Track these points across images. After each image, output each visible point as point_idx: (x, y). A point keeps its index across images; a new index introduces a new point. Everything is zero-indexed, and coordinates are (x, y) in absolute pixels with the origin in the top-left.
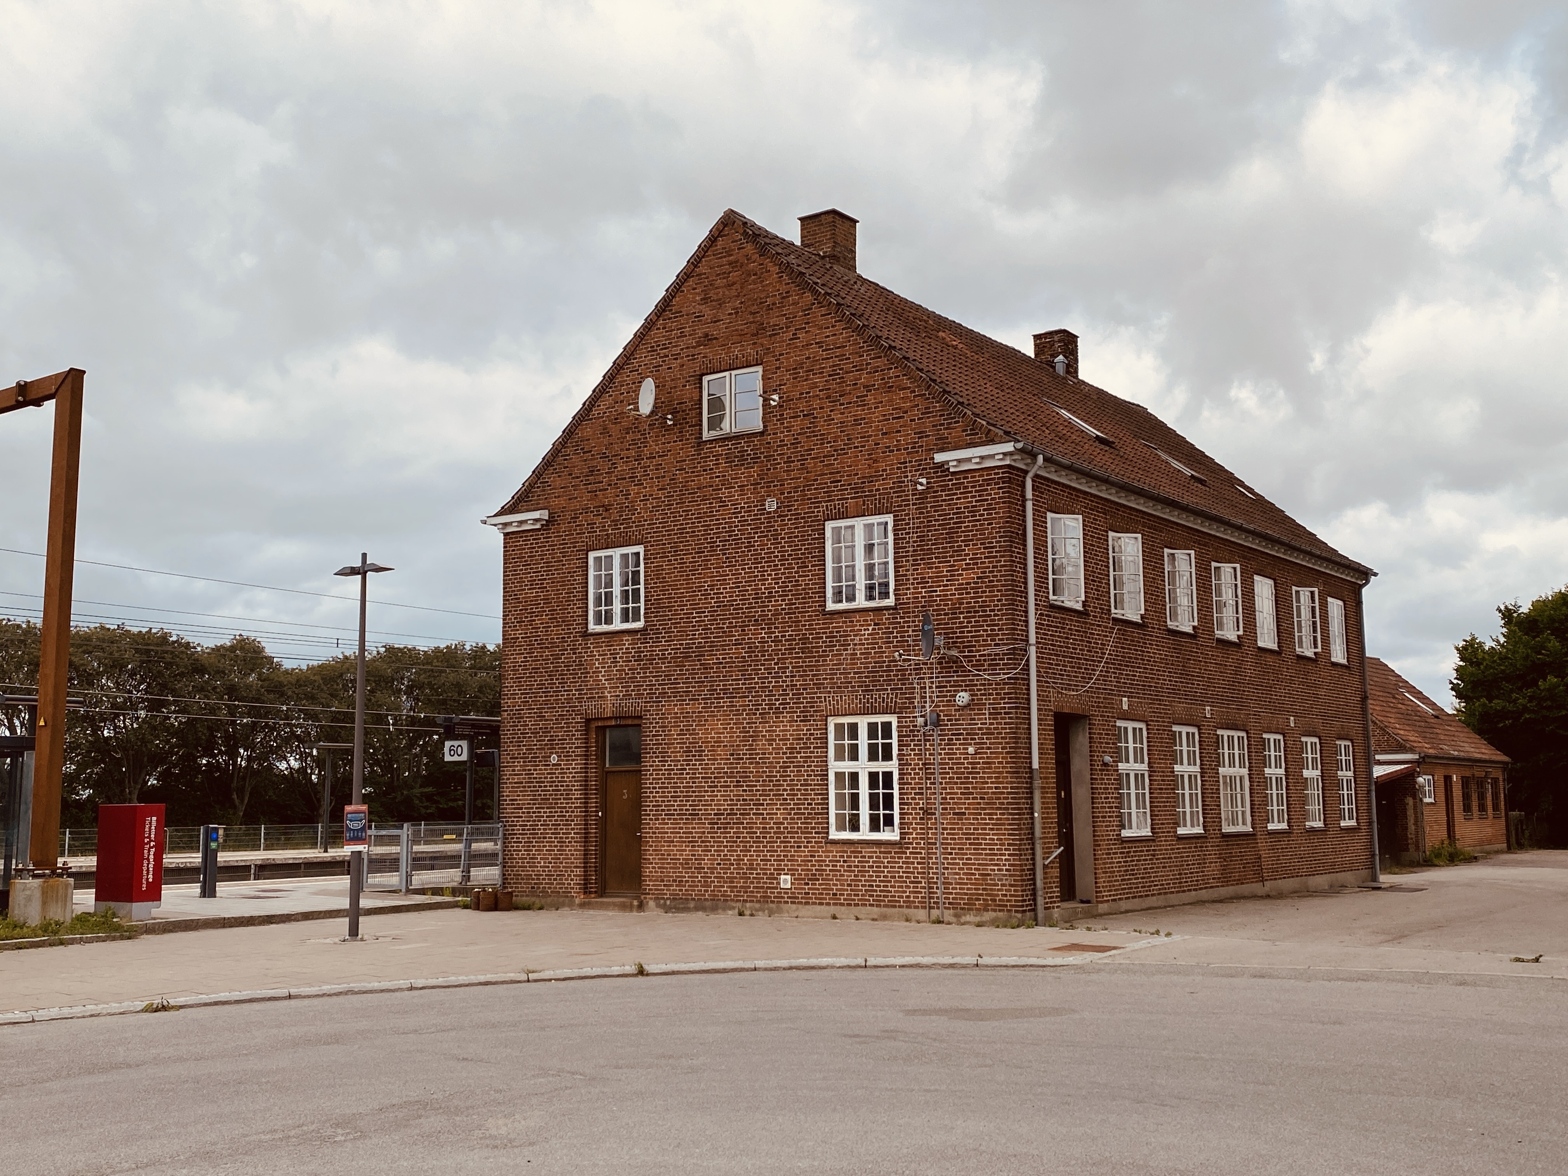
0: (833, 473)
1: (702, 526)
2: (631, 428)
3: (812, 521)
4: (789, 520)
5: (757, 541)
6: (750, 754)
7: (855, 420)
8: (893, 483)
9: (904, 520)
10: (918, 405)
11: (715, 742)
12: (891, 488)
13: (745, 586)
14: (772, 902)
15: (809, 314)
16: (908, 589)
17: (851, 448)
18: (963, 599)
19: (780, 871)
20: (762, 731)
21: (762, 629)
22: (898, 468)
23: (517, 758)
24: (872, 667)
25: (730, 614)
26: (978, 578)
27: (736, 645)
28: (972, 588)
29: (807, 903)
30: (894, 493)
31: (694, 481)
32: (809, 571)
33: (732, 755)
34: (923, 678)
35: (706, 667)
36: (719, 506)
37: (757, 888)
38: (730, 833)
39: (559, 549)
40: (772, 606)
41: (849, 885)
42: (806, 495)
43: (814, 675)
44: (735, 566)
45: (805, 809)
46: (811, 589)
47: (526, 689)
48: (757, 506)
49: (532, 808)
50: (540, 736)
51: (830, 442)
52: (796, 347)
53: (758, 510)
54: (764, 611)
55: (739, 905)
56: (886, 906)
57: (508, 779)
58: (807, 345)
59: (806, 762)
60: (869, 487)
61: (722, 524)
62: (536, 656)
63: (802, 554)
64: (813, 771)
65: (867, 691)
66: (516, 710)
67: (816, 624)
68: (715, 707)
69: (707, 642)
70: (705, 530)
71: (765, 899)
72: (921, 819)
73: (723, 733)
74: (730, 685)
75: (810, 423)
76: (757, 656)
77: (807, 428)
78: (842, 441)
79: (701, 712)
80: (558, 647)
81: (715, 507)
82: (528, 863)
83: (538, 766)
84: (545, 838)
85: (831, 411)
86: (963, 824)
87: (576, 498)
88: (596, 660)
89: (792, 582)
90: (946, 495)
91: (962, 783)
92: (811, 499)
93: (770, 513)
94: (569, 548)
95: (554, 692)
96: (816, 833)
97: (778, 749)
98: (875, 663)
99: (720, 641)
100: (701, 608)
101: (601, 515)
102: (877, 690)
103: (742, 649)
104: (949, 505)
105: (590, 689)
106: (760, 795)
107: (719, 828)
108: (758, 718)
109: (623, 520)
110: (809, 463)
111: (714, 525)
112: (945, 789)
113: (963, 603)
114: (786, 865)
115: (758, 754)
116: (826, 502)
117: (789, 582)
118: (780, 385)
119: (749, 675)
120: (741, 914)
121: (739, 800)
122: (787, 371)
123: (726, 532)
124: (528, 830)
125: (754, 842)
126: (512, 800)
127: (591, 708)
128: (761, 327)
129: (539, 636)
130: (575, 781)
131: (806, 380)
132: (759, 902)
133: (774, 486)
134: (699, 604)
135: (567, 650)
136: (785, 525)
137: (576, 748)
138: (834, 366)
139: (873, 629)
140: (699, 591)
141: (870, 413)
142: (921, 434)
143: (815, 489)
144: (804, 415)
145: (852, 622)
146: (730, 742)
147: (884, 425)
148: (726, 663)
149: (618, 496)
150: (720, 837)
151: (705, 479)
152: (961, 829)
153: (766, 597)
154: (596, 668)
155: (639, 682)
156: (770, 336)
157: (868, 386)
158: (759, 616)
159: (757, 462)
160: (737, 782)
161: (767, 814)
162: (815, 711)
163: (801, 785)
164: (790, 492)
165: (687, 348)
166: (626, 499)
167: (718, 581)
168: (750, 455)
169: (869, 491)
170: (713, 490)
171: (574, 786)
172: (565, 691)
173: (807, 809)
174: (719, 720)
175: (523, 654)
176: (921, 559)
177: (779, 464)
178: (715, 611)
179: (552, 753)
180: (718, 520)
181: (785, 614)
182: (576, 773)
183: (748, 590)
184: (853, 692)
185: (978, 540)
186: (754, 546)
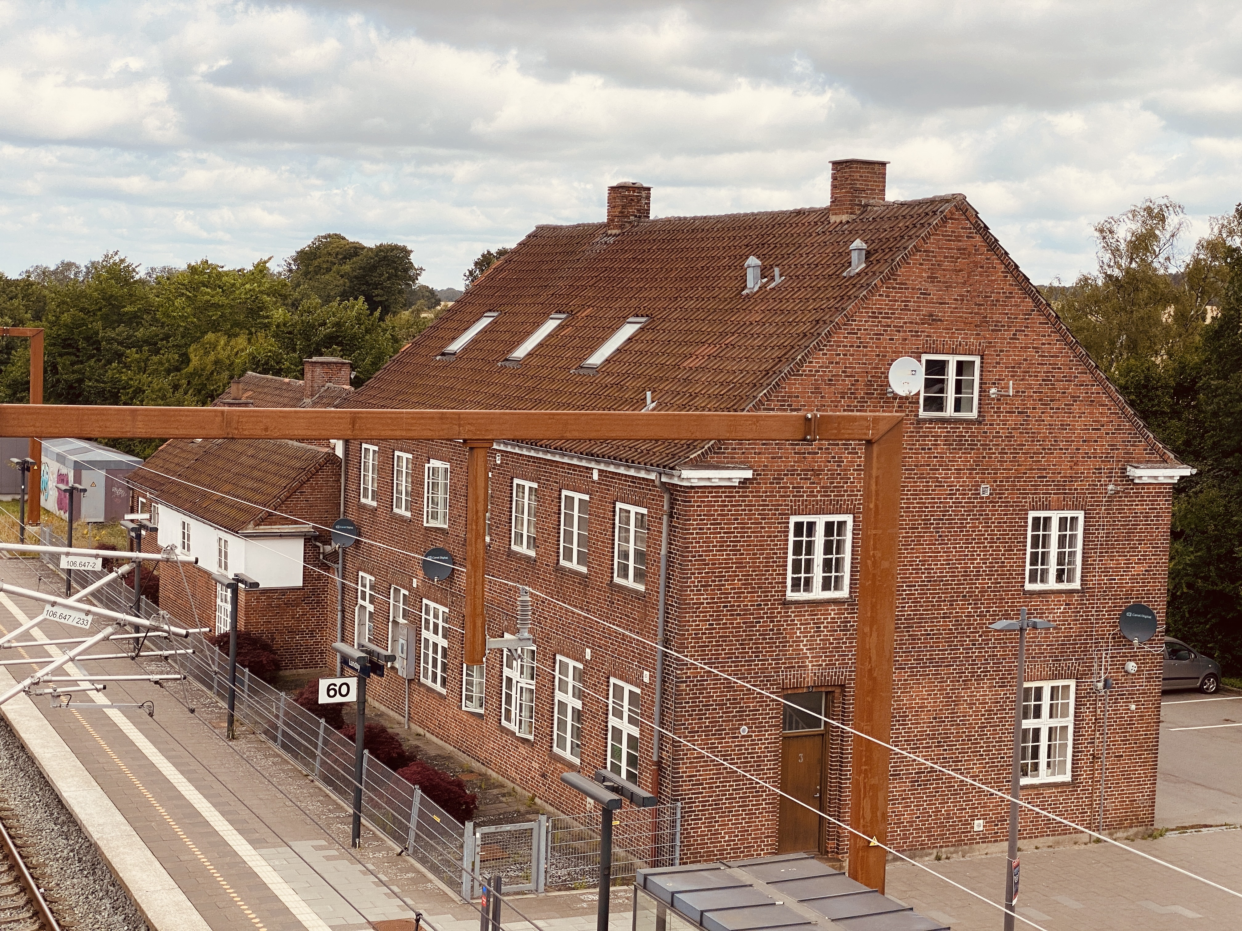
0: (1040, 469)
1: (917, 503)
2: (847, 393)
3: (1020, 510)
4: (999, 506)
5: (969, 523)
6: (952, 717)
7: (1061, 425)
8: (1089, 485)
9: (1095, 518)
10: (1112, 421)
11: (919, 707)
12: (1087, 489)
13: (955, 564)
14: (966, 844)
15: (1028, 319)
16: (1095, 576)
17: (1056, 449)
18: (1134, 587)
19: (973, 817)
20: (964, 697)
21: (969, 604)
22: (1094, 473)
23: (698, 732)
24: (1062, 641)
25: (939, 589)
26: (1146, 571)
27: (944, 618)
28: (1141, 579)
29: (996, 841)
30: (1089, 493)
31: (912, 457)
32: (1015, 554)
33: (935, 718)
34: (1100, 650)
35: (913, 638)
36: (936, 486)
37: (953, 834)
38: (929, 788)
39: (758, 510)
40: (979, 584)
41: (1032, 822)
42: (1016, 486)
43: (1013, 647)
44: (947, 544)
45: (998, 762)
46: (1015, 570)
47: (711, 659)
48: (971, 490)
49: (715, 783)
50: (728, 708)
51: (1039, 441)
52: (1016, 347)
53: (972, 494)
54: (972, 588)
55: (935, 851)
56: (1059, 834)
57: (685, 754)
58: (1025, 348)
59: (1001, 722)
60: (1070, 485)
61: (937, 503)
62: (726, 624)
63: (1009, 539)
64: (1007, 729)
65: (1057, 660)
66: (697, 681)
67: (1018, 602)
68: (920, 675)
69: (916, 615)
70: (919, 507)
71: (960, 843)
72: (1091, 763)
73: (927, 699)
74: (936, 655)
75: (1024, 420)
76: (963, 629)
77: (1021, 424)
78: (1050, 441)
79: (907, 680)
80: (753, 614)
81: (931, 486)
83: (725, 738)
85: (1042, 413)
86: (1121, 764)
87: (781, 458)
88: (797, 629)
89: (998, 563)
90: (1128, 501)
91: (1122, 733)
92: (1019, 490)
93: (983, 498)
94: (771, 510)
95: (746, 661)
96: (1007, 782)
97: (978, 711)
98: (1065, 637)
99: (928, 614)
100: (911, 582)
101: (810, 479)
102: (1064, 660)
103: (950, 622)
104: (1130, 509)
105: (789, 659)
106: (959, 753)
107: (919, 785)
108: (961, 685)
109: (835, 487)
110: (1021, 457)
111: (929, 503)
112: (1110, 738)
113: (1133, 591)
114: (979, 812)
115: (959, 717)
116: (1032, 494)
117: (996, 563)
118: (999, 380)
119: (955, 646)
120: (938, 858)
121: (939, 759)
122: (1006, 368)
123: (940, 511)
124: (710, 805)
125: (952, 795)
126: (690, 776)
127: (790, 677)
128: (985, 321)
129: (730, 602)
130: (768, 752)
131: (1022, 380)
132: (954, 845)
133: (989, 474)
134: (909, 578)
135: (763, 618)
136: (997, 511)
137: (770, 718)
138: (1047, 372)
139: (1065, 609)
140: (910, 565)
141: (1074, 421)
142: (1113, 447)
143: (1025, 481)
144: (1019, 412)
145: (1048, 601)
146: (934, 706)
147: (1085, 434)
148: (934, 634)
149: (830, 462)
150: (920, 793)
151: (923, 458)
152: (1119, 768)
153: (974, 576)
154: (797, 637)
155: (845, 651)
156: (992, 330)
157: (1074, 397)
158: (967, 592)
159: (973, 449)
160: (938, 742)
161: (965, 769)
162: (1011, 678)
163: (996, 742)
164: (1002, 481)
165: (911, 323)
166: (838, 466)
167: (930, 557)
168: (967, 441)
169: (1069, 489)
170: (931, 470)
171: (767, 756)
172: (759, 660)
173: (1000, 762)
174: (923, 687)
175: (709, 620)
176: (1106, 552)
177: (994, 453)
178: (925, 585)
179: (742, 725)
180: (934, 499)
181: (991, 591)
182: (768, 743)
183: (957, 568)
184: (1045, 661)
185: (1148, 540)
186: (966, 527)
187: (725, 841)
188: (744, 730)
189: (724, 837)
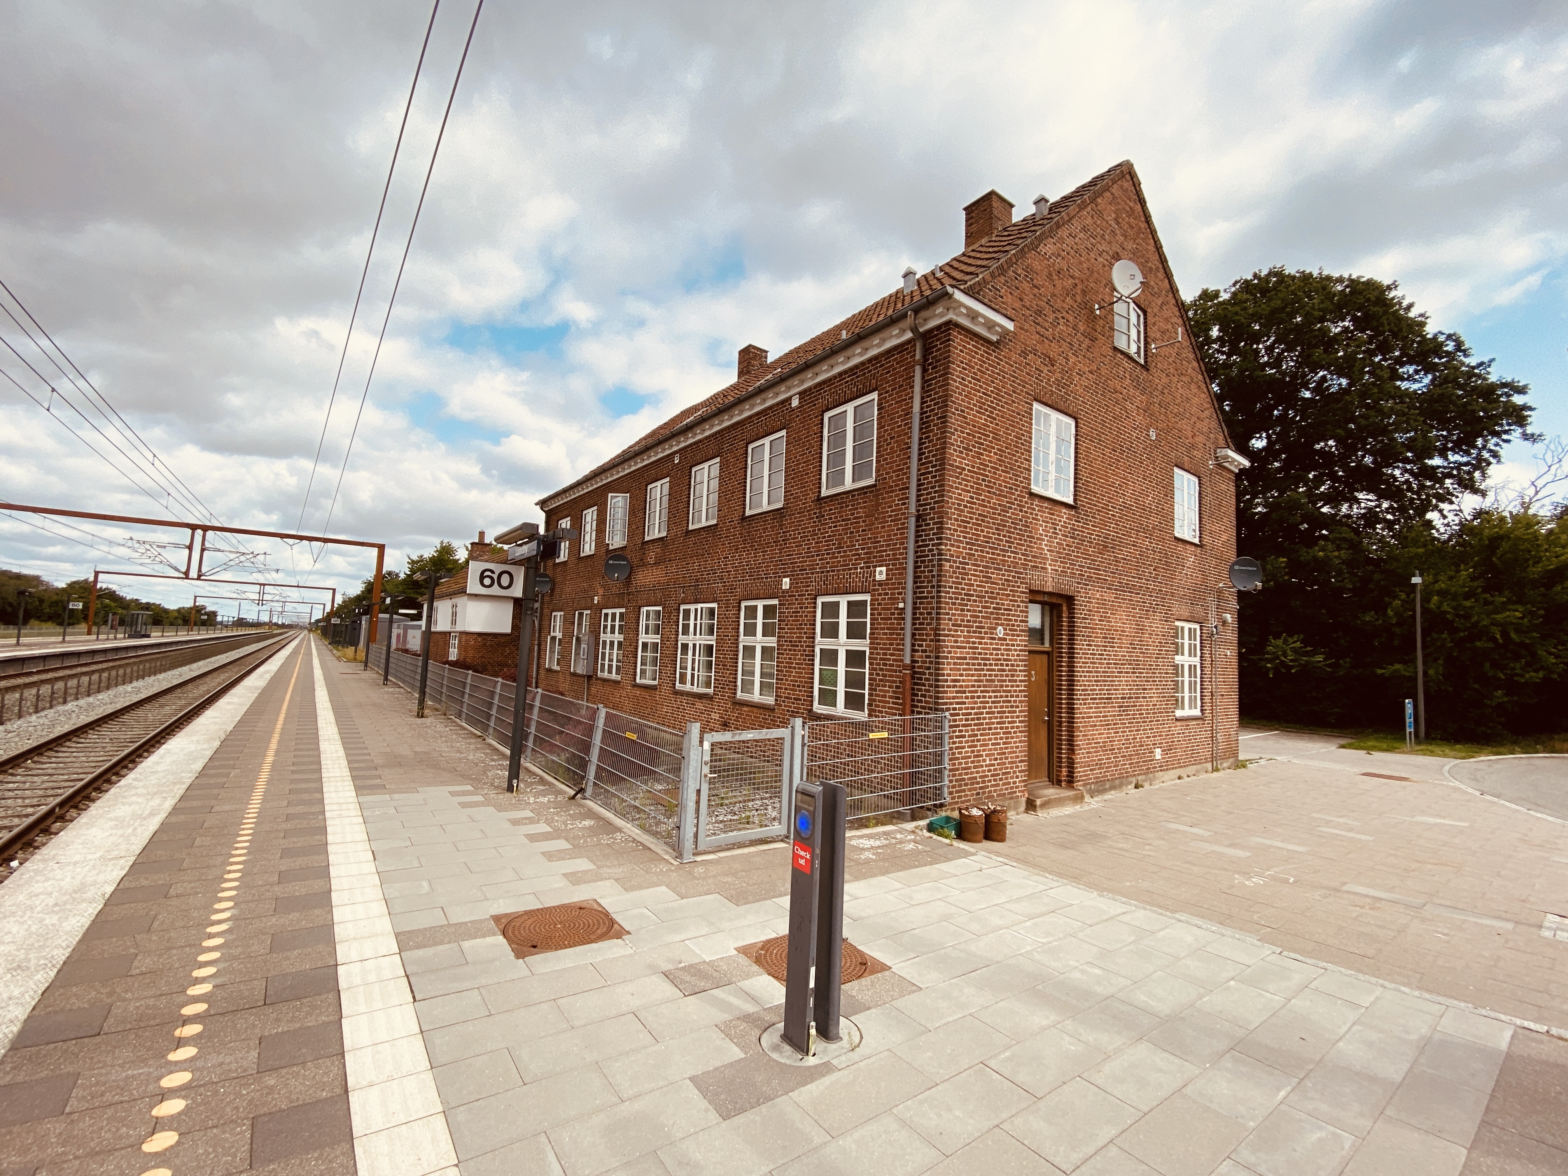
0: (1178, 430)
1: (1116, 427)
3: (1170, 462)
4: (1160, 453)
5: (1145, 461)
9: (1204, 485)
14: (1151, 773)
16: (1205, 535)
17: (1185, 417)
18: (1223, 551)
19: (1153, 745)
21: (1147, 537)
22: (1202, 447)
23: (960, 626)
24: (1193, 587)
25: (1130, 517)
27: (1133, 545)
28: (1226, 546)
29: (1167, 770)
30: (1201, 463)
32: (1169, 500)
34: (1211, 601)
36: (1126, 416)
37: (1144, 762)
38: (1128, 715)
41: (1184, 752)
43: (1170, 585)
44: (1133, 475)
45: (1166, 692)
46: (1169, 515)
48: (1145, 430)
49: (976, 692)
50: (986, 602)
53: (1146, 434)
56: (1197, 764)
57: (950, 652)
59: (1167, 654)
60: (1192, 452)
62: (983, 500)
63: (1165, 485)
64: (1170, 662)
66: (960, 563)
67: (1171, 545)
68: (1121, 599)
69: (1117, 537)
70: (1117, 432)
71: (1148, 771)
72: (1210, 699)
75: (1169, 382)
76: (1144, 560)
77: (1167, 385)
78: (1181, 408)
79: (1113, 601)
80: (1004, 497)
81: (1123, 415)
82: (973, 762)
83: (984, 638)
84: (990, 729)
85: (1178, 382)
86: (1223, 702)
88: (1040, 525)
90: (1218, 478)
91: (1223, 675)
92: (1169, 443)
93: (1151, 441)
95: (1001, 550)
96: (1170, 712)
98: (1195, 584)
102: (1195, 605)
104: (1219, 485)
105: (1034, 557)
109: (1064, 384)
112: (1218, 678)
114: (1156, 740)
116: (1175, 450)
117: (1160, 504)
120: (1137, 787)
121: (1134, 685)
123: (1129, 442)
124: (973, 719)
125: (1141, 722)
126: (954, 681)
127: (1034, 578)
130: (1020, 660)
132: (1145, 774)
133: (1154, 420)
136: (1158, 456)
137: (1020, 621)
139: (1194, 559)
144: (1166, 374)
145: (1186, 549)
147: (1197, 412)
149: (1061, 356)
151: (1118, 384)
152: (1223, 705)
153: (1148, 511)
154: (1040, 534)
155: (1073, 560)
157: (1191, 377)
158: (1145, 526)
159: (1145, 392)
161: (1149, 697)
162: (1171, 614)
163: (1165, 673)
164: (1161, 431)
168: (1142, 383)
169: (1192, 455)
171: (1018, 666)
176: (1210, 517)
177: (1156, 403)
179: (998, 624)
182: (1019, 651)
184: (1186, 603)
185: (1227, 515)
186: (1143, 464)
187: (986, 766)
188: (1000, 631)
189: (984, 761)
